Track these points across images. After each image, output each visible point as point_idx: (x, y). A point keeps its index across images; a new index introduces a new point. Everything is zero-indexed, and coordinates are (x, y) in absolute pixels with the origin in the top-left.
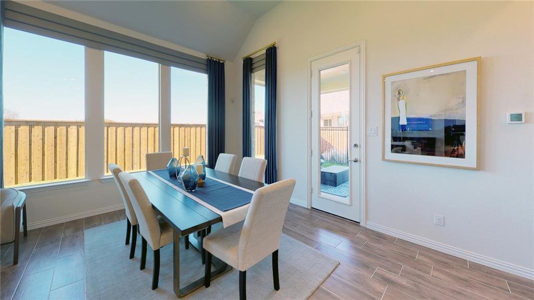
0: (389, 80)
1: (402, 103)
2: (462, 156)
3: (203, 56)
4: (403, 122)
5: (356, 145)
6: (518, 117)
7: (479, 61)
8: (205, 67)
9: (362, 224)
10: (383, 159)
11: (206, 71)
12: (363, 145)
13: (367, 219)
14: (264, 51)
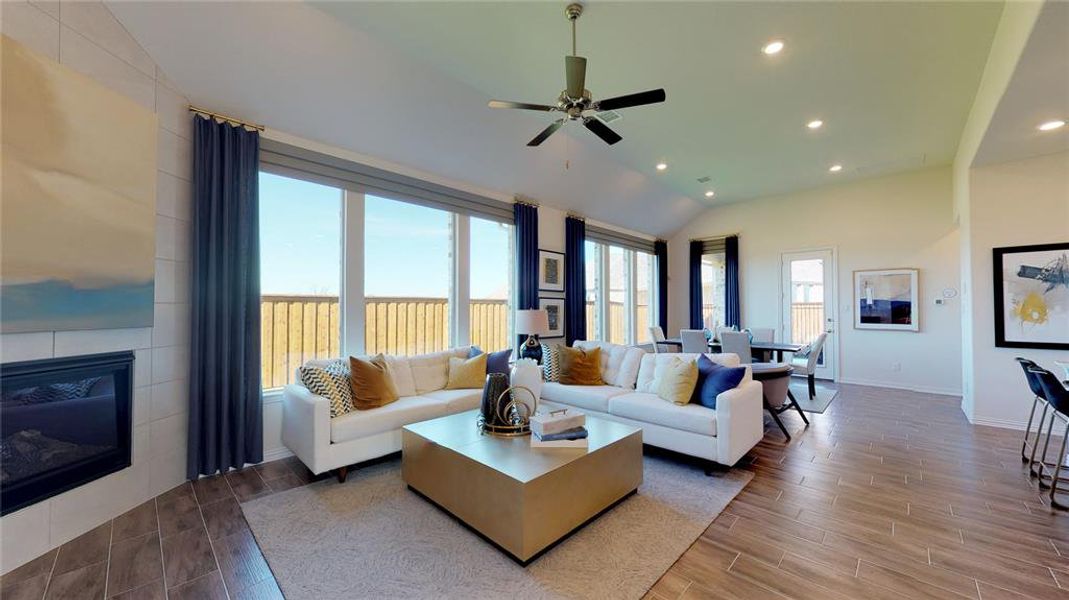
0: (858, 275)
1: (868, 290)
2: (909, 323)
4: (870, 302)
5: (829, 320)
6: (939, 302)
7: (919, 270)
9: (836, 381)
10: (854, 328)
12: (836, 320)
13: (840, 375)
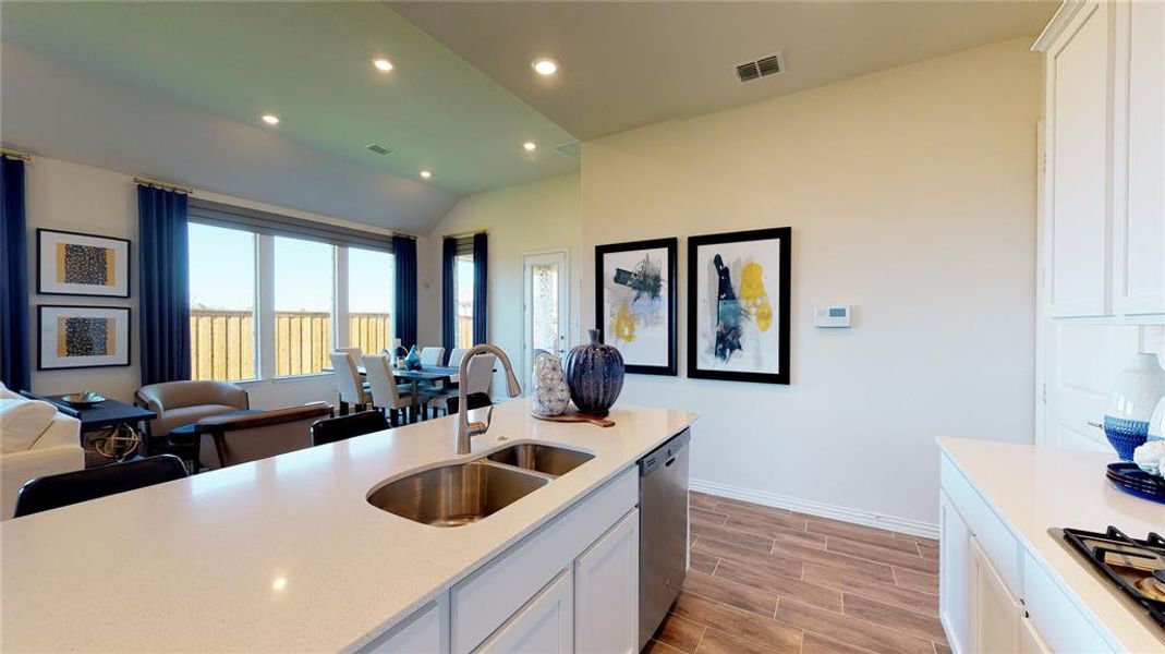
3: (389, 233)
8: (391, 246)
11: (393, 251)
14: (473, 235)
